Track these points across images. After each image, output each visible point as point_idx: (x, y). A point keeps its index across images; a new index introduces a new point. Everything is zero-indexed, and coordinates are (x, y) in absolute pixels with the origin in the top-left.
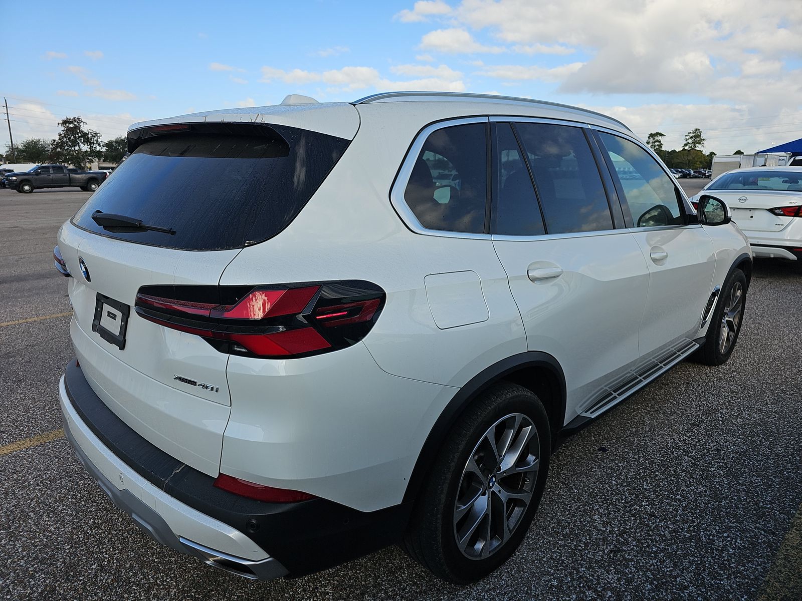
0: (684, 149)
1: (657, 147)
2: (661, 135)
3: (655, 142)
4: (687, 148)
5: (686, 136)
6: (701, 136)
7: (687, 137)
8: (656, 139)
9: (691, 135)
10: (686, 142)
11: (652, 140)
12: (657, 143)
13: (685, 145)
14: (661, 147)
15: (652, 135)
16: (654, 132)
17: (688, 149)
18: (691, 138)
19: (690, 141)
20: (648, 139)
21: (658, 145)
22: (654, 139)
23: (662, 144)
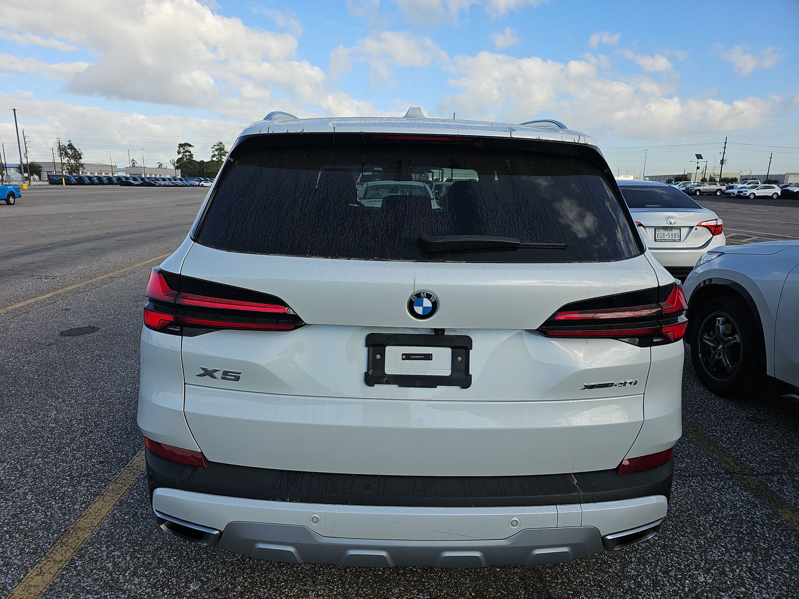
0: (212, 160)
1: (189, 157)
2: (190, 146)
3: (185, 152)
4: (214, 159)
5: (212, 148)
6: (225, 149)
7: (214, 150)
8: (186, 149)
9: (216, 147)
10: (213, 154)
11: (182, 150)
12: (187, 154)
13: (213, 156)
14: (192, 157)
15: (181, 145)
16: (182, 143)
17: (216, 160)
18: (216, 150)
19: (216, 153)
20: (178, 149)
21: (189, 155)
22: (184, 149)
23: (192, 154)
